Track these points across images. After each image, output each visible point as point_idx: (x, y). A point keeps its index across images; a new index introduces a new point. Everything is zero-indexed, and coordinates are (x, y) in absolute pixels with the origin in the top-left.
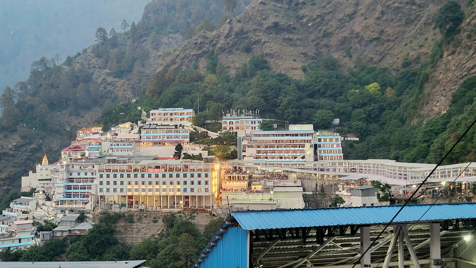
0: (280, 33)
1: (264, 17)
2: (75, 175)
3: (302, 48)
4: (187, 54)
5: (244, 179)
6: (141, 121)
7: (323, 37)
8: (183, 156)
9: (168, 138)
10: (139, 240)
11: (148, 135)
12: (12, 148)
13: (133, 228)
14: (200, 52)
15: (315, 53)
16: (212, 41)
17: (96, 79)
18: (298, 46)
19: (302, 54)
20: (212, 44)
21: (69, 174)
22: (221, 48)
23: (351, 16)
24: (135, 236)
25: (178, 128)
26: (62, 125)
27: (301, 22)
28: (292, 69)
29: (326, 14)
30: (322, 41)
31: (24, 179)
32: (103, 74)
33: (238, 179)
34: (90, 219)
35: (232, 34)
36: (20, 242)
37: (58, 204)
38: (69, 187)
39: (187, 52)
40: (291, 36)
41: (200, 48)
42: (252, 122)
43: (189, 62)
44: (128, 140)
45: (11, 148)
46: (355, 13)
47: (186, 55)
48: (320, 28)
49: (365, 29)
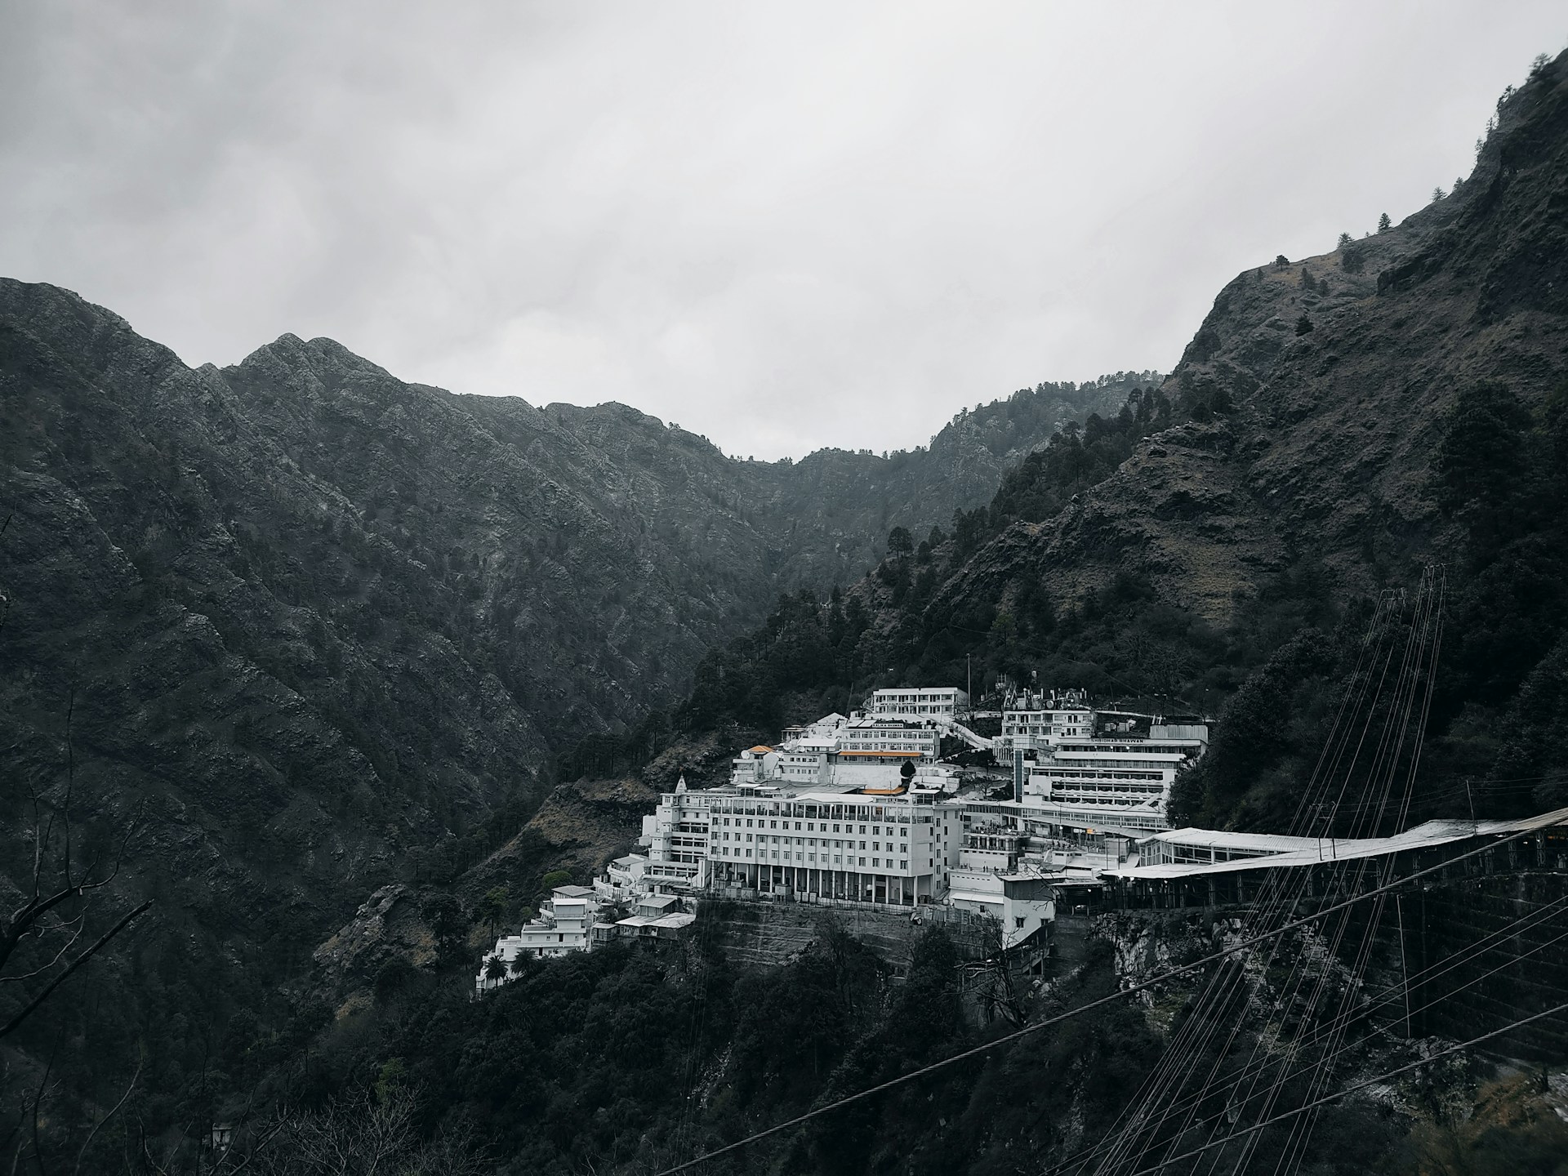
0: (1194, 517)
1: (1156, 483)
2: (690, 818)
3: (1245, 547)
4: (983, 572)
5: (1002, 846)
6: (857, 712)
7: (1304, 518)
9: (892, 748)
10: (765, 961)
11: (854, 740)
13: (758, 934)
14: (1008, 566)
15: (1282, 557)
16: (1036, 541)
17: (881, 628)
18: (1237, 542)
19: (1243, 560)
20: (1035, 548)
21: (682, 815)
22: (1053, 556)
23: (1373, 467)
24: (759, 951)
25: (923, 727)
26: (804, 719)
27: (1254, 487)
28: (1207, 595)
29: (1315, 465)
30: (1301, 527)
31: (646, 819)
32: (893, 617)
33: (991, 844)
35: (1077, 525)
36: (561, 940)
37: (650, 873)
38: (676, 842)
39: (983, 568)
40: (1220, 521)
41: (1008, 559)
42: (1070, 718)
43: (984, 589)
44: (816, 749)
46: (1384, 457)
47: (979, 575)
48: (1297, 498)
49: (1404, 495)
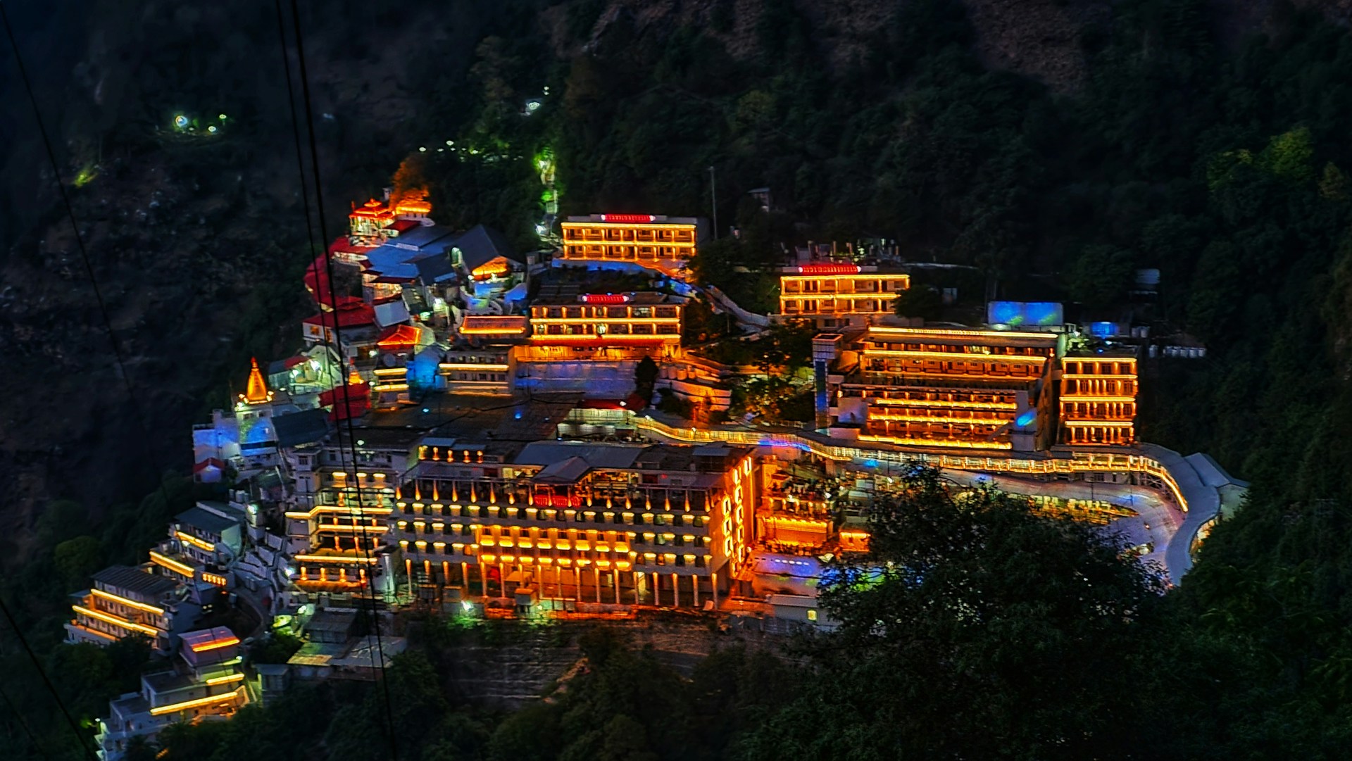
8: (658, 398)
9: (614, 331)
11: (552, 321)
12: (147, 218)
13: (502, 660)
24: (507, 682)
34: (388, 624)
36: (209, 694)
38: (326, 518)
42: (876, 284)
44: (492, 337)
45: (143, 219)
